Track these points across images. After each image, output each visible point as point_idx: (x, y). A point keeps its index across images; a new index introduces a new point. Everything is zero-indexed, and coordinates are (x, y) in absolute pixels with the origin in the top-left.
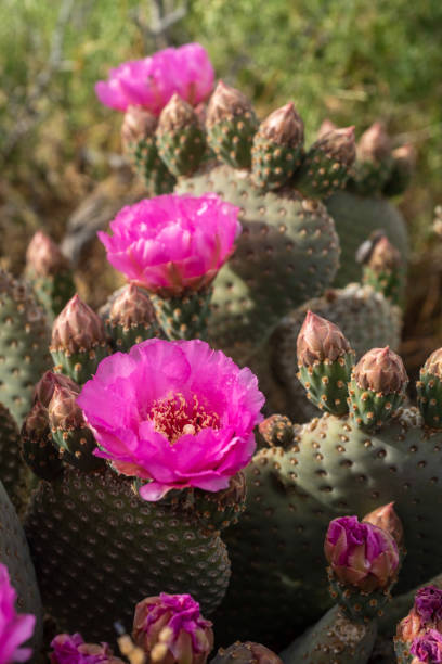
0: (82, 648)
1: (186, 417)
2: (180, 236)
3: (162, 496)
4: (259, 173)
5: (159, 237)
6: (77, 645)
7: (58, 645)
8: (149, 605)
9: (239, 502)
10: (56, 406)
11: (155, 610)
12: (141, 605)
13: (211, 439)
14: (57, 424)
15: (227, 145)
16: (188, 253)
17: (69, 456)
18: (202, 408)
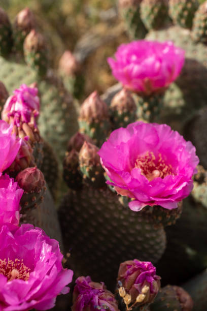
0: (91, 284)
1: (154, 165)
2: (153, 65)
3: (141, 209)
4: (196, 32)
5: (143, 64)
6: (89, 282)
7: (79, 282)
8: (128, 265)
9: (178, 213)
10: (84, 153)
11: (131, 269)
12: (123, 264)
13: (171, 181)
14: (84, 162)
15: (181, 16)
16: (157, 74)
17: (88, 180)
18: (163, 161)
